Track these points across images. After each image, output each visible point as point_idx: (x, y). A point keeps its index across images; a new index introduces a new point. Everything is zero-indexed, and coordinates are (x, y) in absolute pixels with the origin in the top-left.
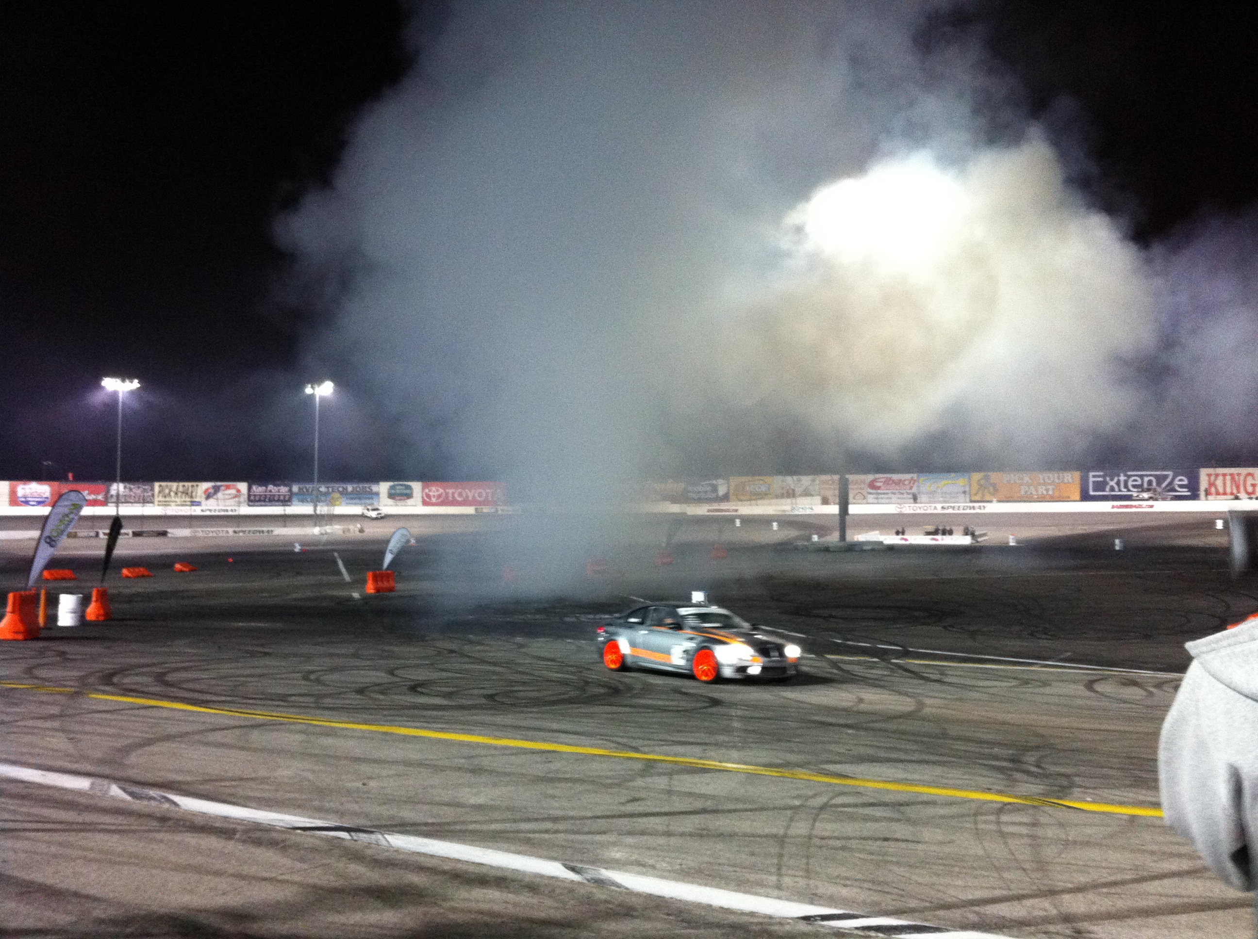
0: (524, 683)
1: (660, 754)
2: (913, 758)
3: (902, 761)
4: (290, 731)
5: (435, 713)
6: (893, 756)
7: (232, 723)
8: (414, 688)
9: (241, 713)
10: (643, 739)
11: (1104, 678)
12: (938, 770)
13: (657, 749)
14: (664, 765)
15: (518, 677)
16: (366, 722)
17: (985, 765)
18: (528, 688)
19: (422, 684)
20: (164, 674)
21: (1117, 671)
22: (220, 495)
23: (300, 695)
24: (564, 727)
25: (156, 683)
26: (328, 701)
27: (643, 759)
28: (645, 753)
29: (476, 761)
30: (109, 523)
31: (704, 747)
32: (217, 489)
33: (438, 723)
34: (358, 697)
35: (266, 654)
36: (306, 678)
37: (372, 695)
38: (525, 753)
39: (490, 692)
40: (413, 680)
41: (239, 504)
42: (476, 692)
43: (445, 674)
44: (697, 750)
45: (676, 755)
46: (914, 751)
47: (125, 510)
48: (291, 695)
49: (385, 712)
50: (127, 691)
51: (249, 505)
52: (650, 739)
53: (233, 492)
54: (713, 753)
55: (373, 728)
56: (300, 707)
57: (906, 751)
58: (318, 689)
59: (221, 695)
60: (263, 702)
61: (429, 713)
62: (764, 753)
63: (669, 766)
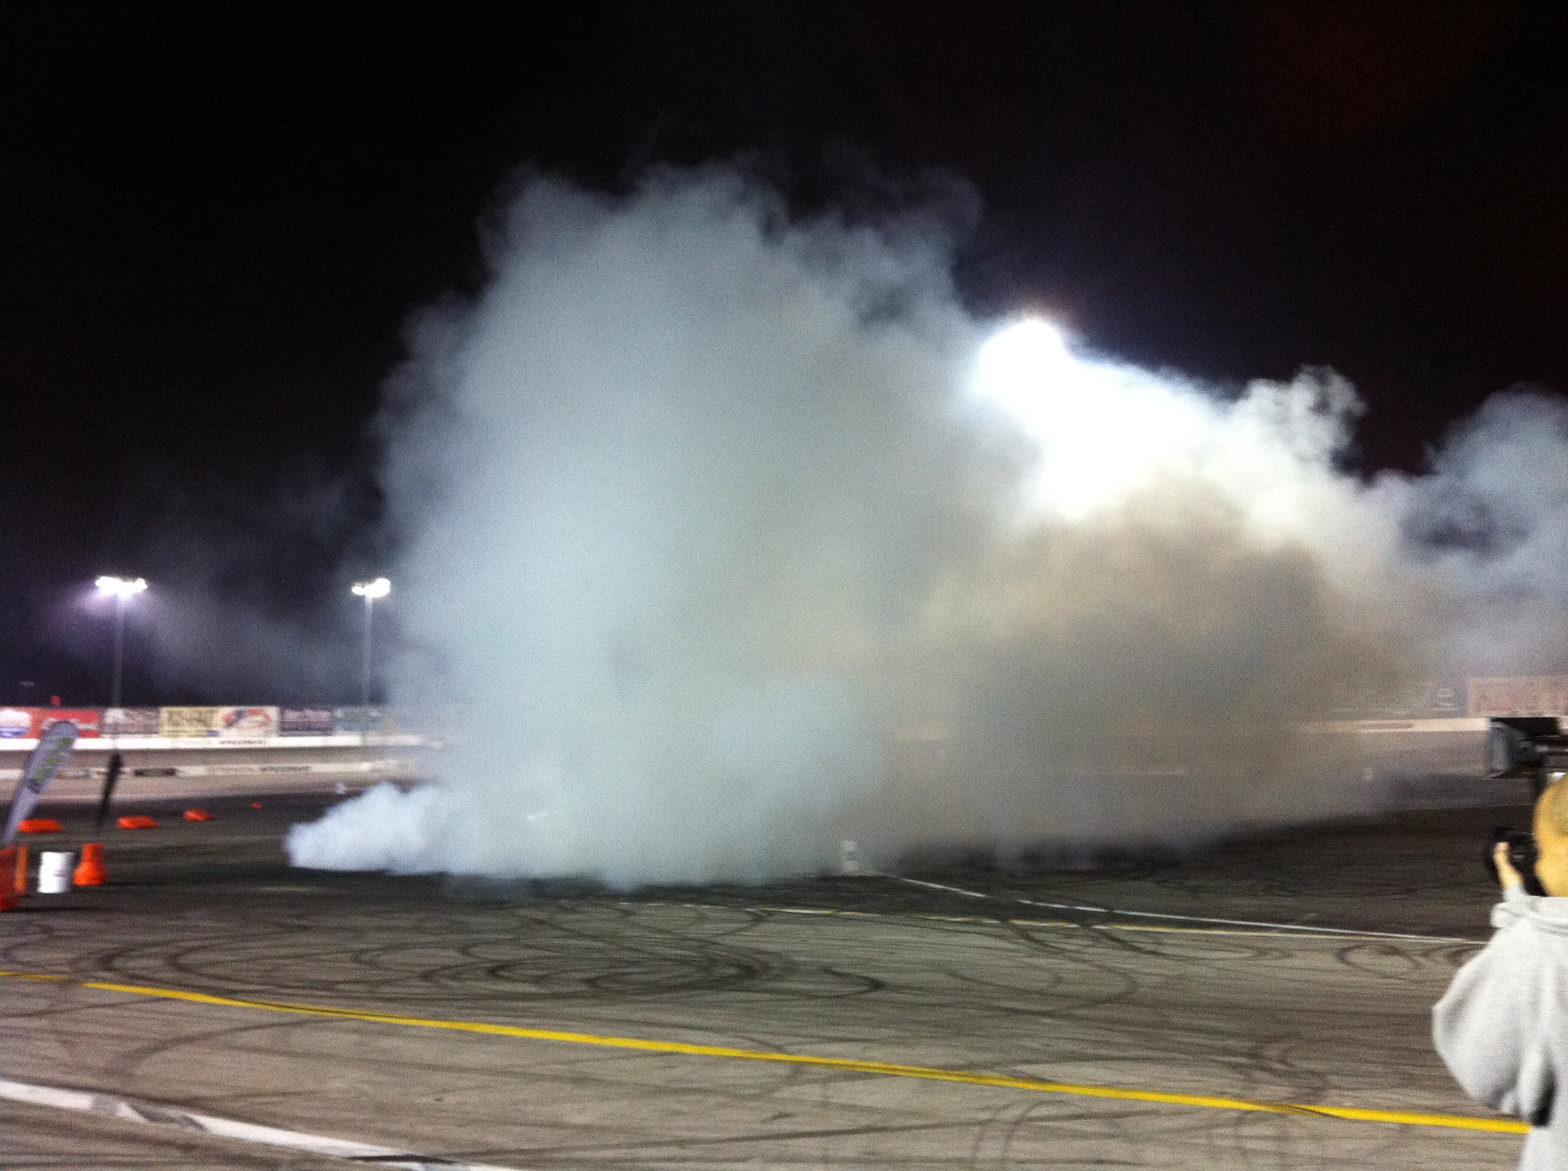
0: (634, 964)
1: (811, 1054)
2: (1127, 1054)
3: (1114, 1059)
4: (340, 1030)
5: (521, 1004)
6: (1103, 1052)
7: (266, 1019)
8: (496, 971)
9: (279, 1006)
10: (789, 1034)
11: (1359, 947)
12: (1158, 1070)
13: (807, 1047)
14: (816, 1069)
15: (625, 955)
16: (435, 1017)
17: (1218, 1062)
18: (637, 970)
19: (504, 966)
20: (177, 955)
21: (1375, 936)
22: (244, 723)
23: (349, 982)
24: (686, 1020)
25: (167, 968)
26: (387, 990)
27: (791, 1062)
28: (792, 1054)
29: (579, 1066)
30: (106, 760)
31: (866, 1045)
32: (239, 715)
33: (529, 1017)
34: (424, 983)
35: (305, 928)
36: (356, 960)
37: (444, 982)
38: (638, 1056)
39: (592, 975)
40: (493, 961)
41: (268, 734)
42: (574, 975)
43: (531, 953)
44: (856, 1048)
45: (829, 1056)
46: (1129, 1045)
47: (125, 743)
48: (338, 983)
49: (459, 1004)
50: (134, 979)
51: (282, 735)
52: (795, 1035)
53: (259, 718)
54: (876, 1054)
55: (444, 1025)
56: (349, 998)
57: (1118, 1045)
58: (375, 974)
59: (252, 983)
60: (305, 992)
61: (514, 1004)
62: (940, 1051)
63: (823, 1070)
